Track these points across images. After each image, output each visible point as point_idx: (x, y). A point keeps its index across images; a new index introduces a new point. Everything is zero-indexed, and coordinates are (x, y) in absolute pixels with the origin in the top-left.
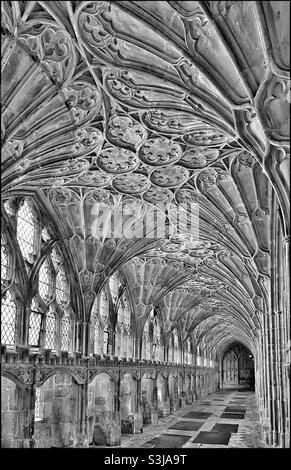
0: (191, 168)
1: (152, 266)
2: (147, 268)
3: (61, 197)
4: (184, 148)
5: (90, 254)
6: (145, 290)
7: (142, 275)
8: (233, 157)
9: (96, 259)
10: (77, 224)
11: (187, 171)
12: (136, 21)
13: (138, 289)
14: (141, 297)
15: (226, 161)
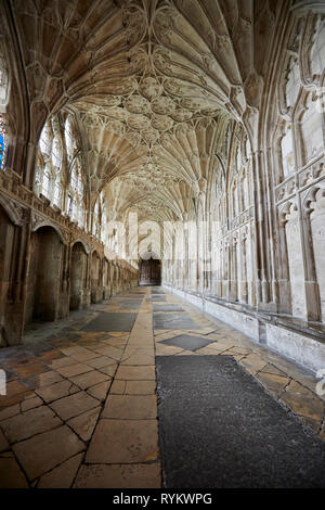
0: (176, 120)
1: (125, 185)
2: (122, 186)
3: (90, 121)
4: (177, 107)
5: (100, 166)
6: (118, 203)
7: (118, 190)
8: (199, 119)
9: (103, 169)
10: (95, 142)
11: (172, 122)
12: (189, 26)
13: (113, 200)
14: (114, 207)
15: (195, 121)
